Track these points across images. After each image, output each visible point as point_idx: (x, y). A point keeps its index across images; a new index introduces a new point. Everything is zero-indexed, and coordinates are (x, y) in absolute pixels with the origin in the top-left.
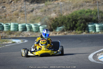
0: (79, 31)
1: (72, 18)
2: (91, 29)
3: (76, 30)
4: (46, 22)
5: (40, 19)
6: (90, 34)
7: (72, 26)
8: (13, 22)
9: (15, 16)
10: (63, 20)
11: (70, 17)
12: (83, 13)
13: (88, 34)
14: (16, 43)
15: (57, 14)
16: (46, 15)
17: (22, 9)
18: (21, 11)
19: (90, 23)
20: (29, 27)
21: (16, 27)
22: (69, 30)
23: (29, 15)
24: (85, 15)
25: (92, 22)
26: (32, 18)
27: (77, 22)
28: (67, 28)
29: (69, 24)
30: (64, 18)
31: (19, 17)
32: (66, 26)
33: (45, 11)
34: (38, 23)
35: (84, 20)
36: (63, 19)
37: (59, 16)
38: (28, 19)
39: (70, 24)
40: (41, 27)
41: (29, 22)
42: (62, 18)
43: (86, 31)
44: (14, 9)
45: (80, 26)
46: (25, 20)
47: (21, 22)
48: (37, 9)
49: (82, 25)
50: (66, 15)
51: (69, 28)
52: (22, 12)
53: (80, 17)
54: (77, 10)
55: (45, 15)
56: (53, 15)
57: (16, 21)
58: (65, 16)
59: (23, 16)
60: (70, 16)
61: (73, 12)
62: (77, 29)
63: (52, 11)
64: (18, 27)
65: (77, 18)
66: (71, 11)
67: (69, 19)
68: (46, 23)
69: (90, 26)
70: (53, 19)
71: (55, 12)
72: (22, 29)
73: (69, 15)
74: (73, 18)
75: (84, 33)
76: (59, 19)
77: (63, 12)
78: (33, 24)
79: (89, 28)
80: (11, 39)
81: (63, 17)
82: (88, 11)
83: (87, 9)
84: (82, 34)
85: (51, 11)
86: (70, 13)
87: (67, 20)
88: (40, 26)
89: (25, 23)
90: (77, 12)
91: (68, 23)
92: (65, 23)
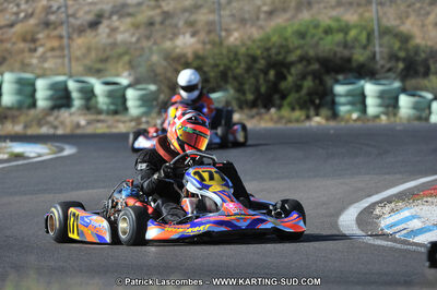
0: (293, 109)
1: (265, 54)
2: (344, 104)
3: (279, 107)
4: (153, 71)
5: (126, 58)
6: (343, 124)
7: (263, 89)
8: (12, 71)
9: (22, 45)
10: (225, 65)
11: (259, 52)
12: (313, 36)
13: (332, 124)
14: (29, 158)
15: (203, 36)
16: (155, 43)
17: (53, 13)
18: (47, 24)
19: (340, 77)
20: (81, 90)
21: (27, 89)
22: (253, 105)
23: (80, 42)
24: (321, 42)
25: (350, 75)
26: (93, 55)
27: (285, 71)
28: (243, 98)
29: (252, 80)
30: (232, 55)
31: (41, 50)
32: (240, 90)
33: (151, 24)
34: (118, 75)
35: (316, 66)
36: (226, 61)
37: (208, 47)
38: (77, 59)
39: (257, 81)
40: (131, 94)
41: (80, 69)
42: (221, 54)
43: (325, 112)
44: (17, 14)
45: (298, 88)
46: (66, 60)
47: (45, 69)
48: (115, 18)
49: (308, 84)
50: (238, 43)
51: (250, 97)
52: (52, 27)
53: (299, 52)
54: (288, 20)
55: (150, 43)
56: (186, 43)
57: (24, 67)
58: (236, 46)
59: (55, 43)
60: (259, 47)
61: (268, 30)
62: (285, 103)
63: (181, 24)
64: (34, 91)
65: (285, 58)
66: (261, 27)
67: (254, 59)
68: (156, 75)
69: (339, 89)
70: (183, 60)
71: (191, 29)
72: (51, 98)
73: (254, 41)
74: (269, 56)
75: (317, 119)
76: (211, 61)
77: (226, 30)
78: (99, 78)
79: (338, 99)
80: (5, 141)
81: (225, 51)
82: (334, 25)
83: (330, 18)
84: (307, 124)
85: (176, 26)
86: (256, 34)
87: (243, 65)
88: (129, 86)
89: (64, 74)
90: (285, 28)
91: (246, 76)
92: (235, 78)
